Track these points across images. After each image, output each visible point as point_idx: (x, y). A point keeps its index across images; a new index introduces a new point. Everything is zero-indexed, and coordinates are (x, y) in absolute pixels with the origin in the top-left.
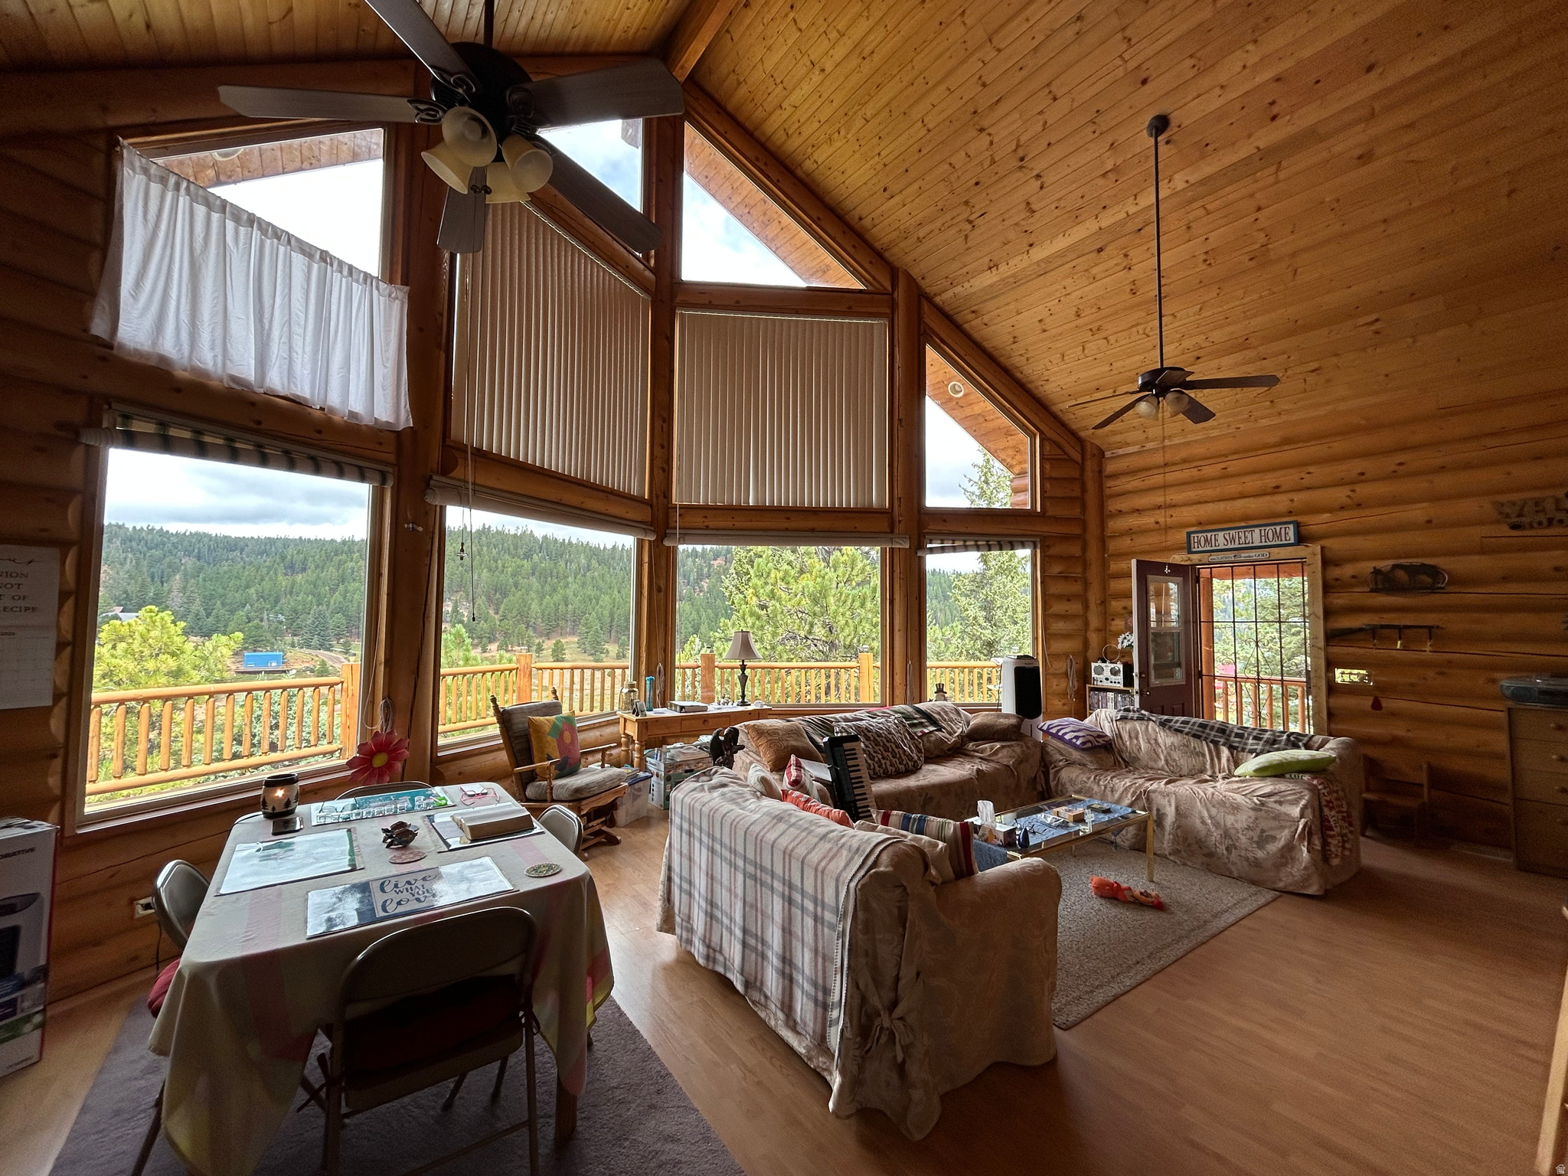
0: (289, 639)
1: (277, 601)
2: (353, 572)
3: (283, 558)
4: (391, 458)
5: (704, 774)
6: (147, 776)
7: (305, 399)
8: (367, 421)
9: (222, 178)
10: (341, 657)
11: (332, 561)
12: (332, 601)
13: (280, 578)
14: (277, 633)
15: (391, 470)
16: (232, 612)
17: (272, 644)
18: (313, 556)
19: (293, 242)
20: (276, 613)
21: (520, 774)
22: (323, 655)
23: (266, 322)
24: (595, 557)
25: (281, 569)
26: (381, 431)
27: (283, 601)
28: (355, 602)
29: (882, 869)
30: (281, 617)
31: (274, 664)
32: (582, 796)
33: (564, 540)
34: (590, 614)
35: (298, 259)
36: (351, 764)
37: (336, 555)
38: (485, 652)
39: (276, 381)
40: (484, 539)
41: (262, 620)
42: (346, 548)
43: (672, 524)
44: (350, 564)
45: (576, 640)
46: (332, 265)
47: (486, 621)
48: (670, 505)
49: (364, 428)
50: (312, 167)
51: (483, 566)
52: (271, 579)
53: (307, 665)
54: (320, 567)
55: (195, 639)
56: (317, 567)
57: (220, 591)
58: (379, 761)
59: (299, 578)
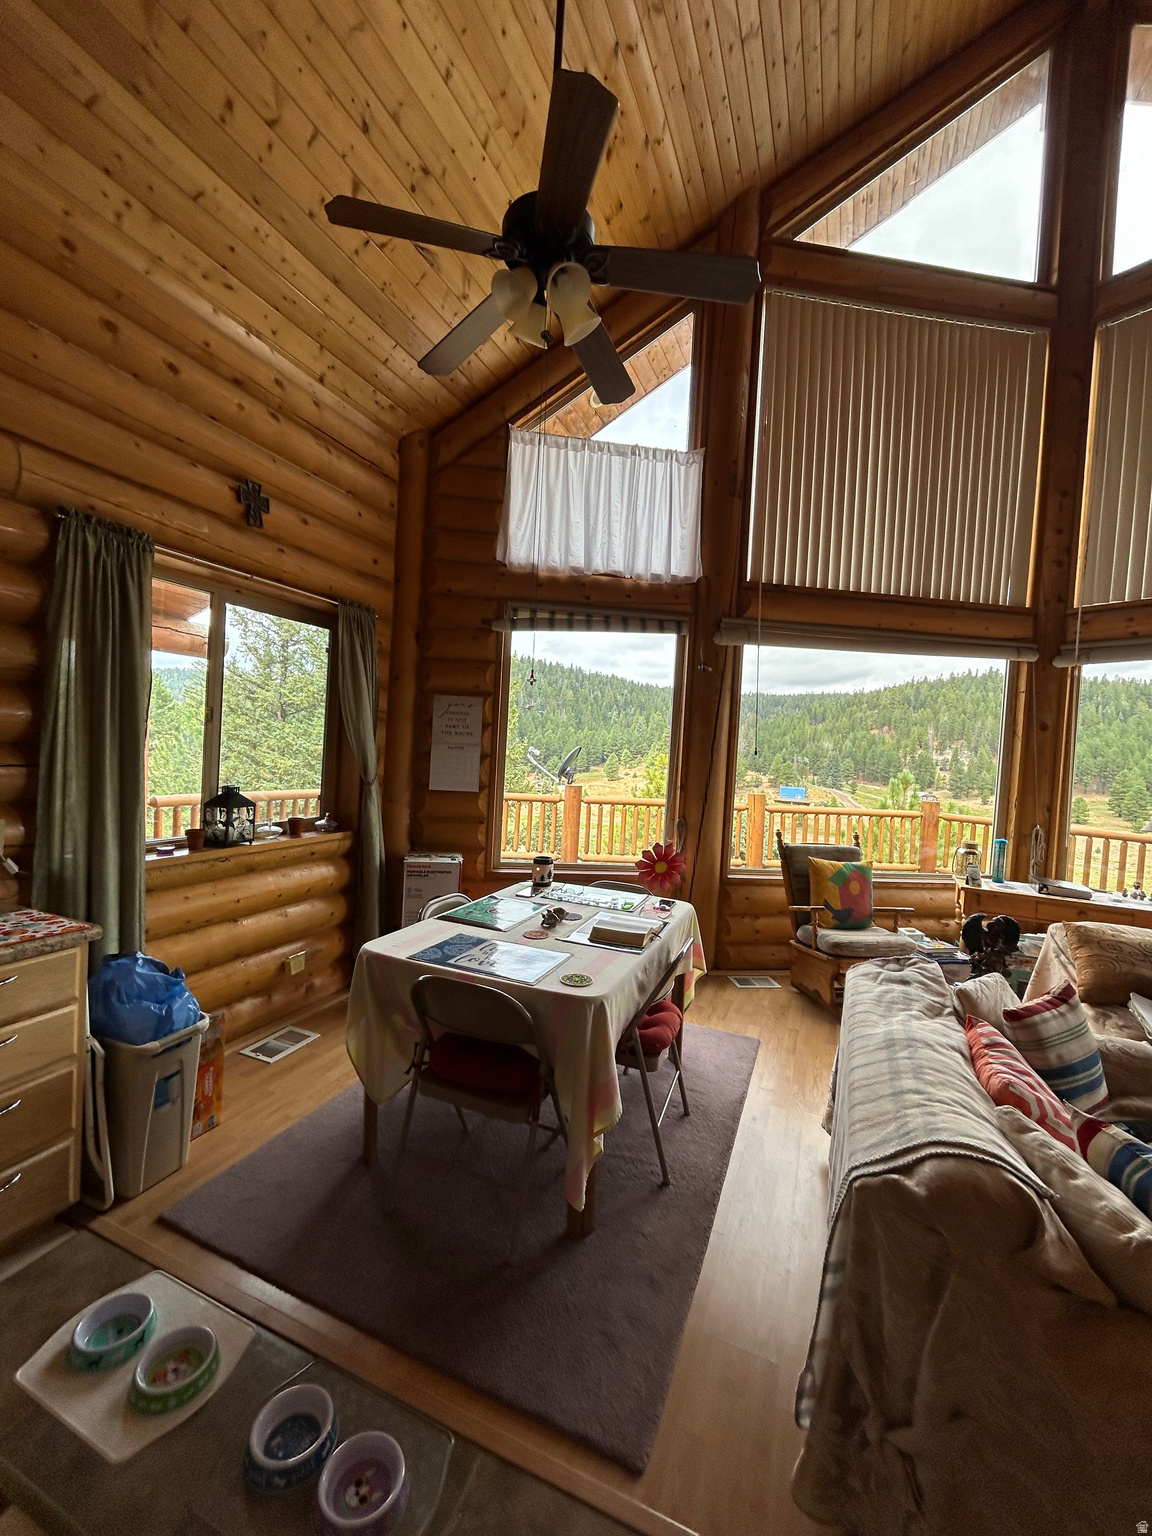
0: (810, 777)
1: (804, 746)
2: (861, 721)
3: (809, 711)
4: (689, 608)
5: (897, 961)
6: (625, 856)
7: (620, 572)
8: (667, 579)
9: (605, 420)
10: (849, 796)
11: (845, 712)
12: (844, 747)
13: (807, 727)
14: (802, 772)
15: (687, 619)
16: (774, 754)
17: (798, 781)
18: (831, 709)
19: (612, 448)
20: (803, 756)
21: (795, 912)
22: (835, 793)
23: (592, 522)
24: (1143, 697)
25: (808, 720)
26: (679, 586)
27: (808, 746)
28: (862, 748)
29: (910, 1183)
30: (807, 760)
31: (799, 797)
32: (842, 954)
33: (1096, 678)
34: (1130, 769)
35: (616, 460)
36: (639, 864)
37: (848, 706)
38: (985, 804)
39: (599, 564)
40: (990, 684)
41: (793, 762)
42: (856, 701)
43: (1070, 638)
44: (859, 715)
45: (1107, 799)
46: (639, 455)
47: (988, 771)
48: (1069, 612)
49: (665, 587)
50: (666, 378)
51: (988, 713)
52: (800, 728)
53: (821, 800)
54: (836, 718)
55: (751, 773)
56: (833, 717)
57: (768, 737)
58: (661, 868)
59: (820, 726)
